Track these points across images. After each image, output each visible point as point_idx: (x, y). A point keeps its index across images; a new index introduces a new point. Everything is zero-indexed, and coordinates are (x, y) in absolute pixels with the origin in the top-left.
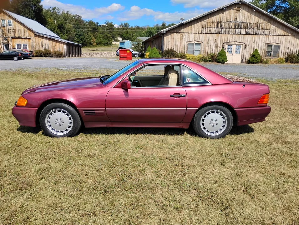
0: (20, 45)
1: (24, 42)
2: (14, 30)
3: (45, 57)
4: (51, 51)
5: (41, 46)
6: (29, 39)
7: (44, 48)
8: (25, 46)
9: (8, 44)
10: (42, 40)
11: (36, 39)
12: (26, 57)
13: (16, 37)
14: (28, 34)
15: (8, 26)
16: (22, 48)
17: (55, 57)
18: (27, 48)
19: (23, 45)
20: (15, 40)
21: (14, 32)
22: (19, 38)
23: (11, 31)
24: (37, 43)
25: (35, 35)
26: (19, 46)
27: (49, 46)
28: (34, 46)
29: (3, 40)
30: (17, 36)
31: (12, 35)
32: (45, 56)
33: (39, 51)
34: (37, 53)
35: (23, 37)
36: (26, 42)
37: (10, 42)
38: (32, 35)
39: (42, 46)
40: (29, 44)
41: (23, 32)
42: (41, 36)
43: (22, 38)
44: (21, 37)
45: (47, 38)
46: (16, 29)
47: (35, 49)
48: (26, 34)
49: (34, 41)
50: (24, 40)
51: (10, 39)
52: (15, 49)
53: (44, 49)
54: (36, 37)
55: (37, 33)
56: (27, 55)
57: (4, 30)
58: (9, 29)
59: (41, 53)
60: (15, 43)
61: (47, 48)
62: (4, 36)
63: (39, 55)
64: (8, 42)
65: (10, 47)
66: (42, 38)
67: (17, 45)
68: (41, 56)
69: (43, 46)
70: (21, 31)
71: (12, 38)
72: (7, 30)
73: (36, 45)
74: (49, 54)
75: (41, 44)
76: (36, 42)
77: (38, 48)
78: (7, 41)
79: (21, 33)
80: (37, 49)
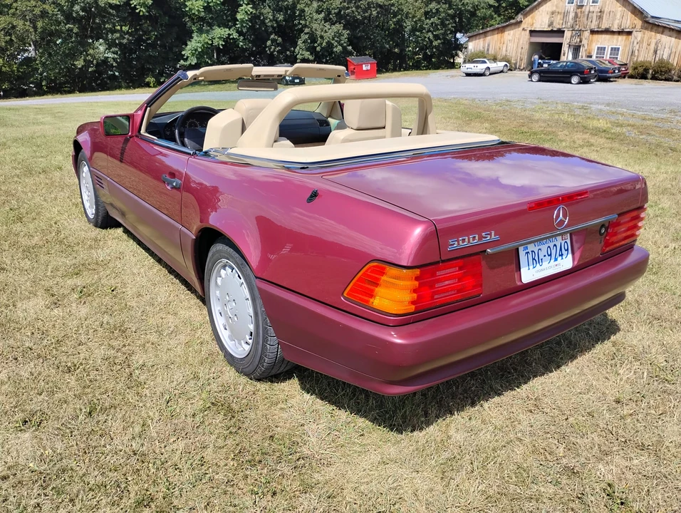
0: (605, 48)
1: (615, 41)
2: (600, 12)
3: (651, 79)
4: (675, 64)
5: (652, 51)
6: (629, 33)
7: (658, 55)
8: (615, 50)
9: (580, 46)
10: (659, 36)
11: (644, 34)
12: (603, 76)
13: (600, 30)
14: (629, 21)
15: (591, 4)
16: (607, 56)
17: (678, 81)
18: (619, 57)
19: (612, 49)
20: (596, 37)
21: (600, 18)
22: (607, 31)
23: (595, 14)
24: (645, 45)
25: (646, 25)
26: (601, 50)
27: (674, 50)
28: (636, 51)
29: (572, 37)
30: (604, 27)
31: (594, 26)
32: (654, 78)
33: (642, 64)
34: (635, 68)
35: (615, 28)
36: (619, 41)
37: (584, 42)
38: (639, 23)
39: (655, 52)
40: (625, 46)
41: (618, 16)
42: (659, 25)
43: (613, 33)
44: (612, 29)
45: (673, 30)
46: (606, 10)
47: (635, 59)
48: (624, 21)
49: (639, 39)
50: (616, 37)
51: (587, 34)
52: (591, 57)
53: (657, 59)
54: (646, 29)
55: (653, 17)
56: (607, 72)
57: (579, 15)
58: (589, 12)
59: (646, 70)
60: (594, 44)
61: (665, 57)
62: (577, 28)
63: (638, 74)
64: (581, 41)
65: (583, 53)
66: (661, 29)
67: (598, 48)
68: (643, 76)
69: (658, 52)
70: (615, 15)
71: (593, 32)
72: (587, 13)
73: (640, 49)
74: (666, 72)
75: (653, 46)
76: (643, 41)
77: (645, 56)
78: (579, 40)
79: (613, 21)
80: (641, 59)
